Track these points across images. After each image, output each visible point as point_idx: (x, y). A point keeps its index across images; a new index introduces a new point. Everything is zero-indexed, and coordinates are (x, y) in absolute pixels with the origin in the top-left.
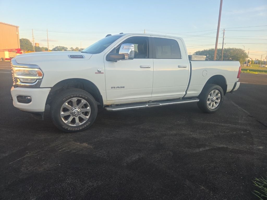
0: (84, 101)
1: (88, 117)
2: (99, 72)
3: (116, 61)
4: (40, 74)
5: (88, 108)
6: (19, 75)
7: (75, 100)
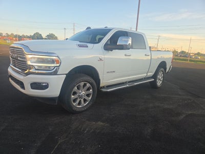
0: (88, 85)
1: (90, 98)
2: (101, 59)
3: (112, 51)
4: (57, 62)
5: (91, 90)
6: (32, 63)
7: (82, 84)
